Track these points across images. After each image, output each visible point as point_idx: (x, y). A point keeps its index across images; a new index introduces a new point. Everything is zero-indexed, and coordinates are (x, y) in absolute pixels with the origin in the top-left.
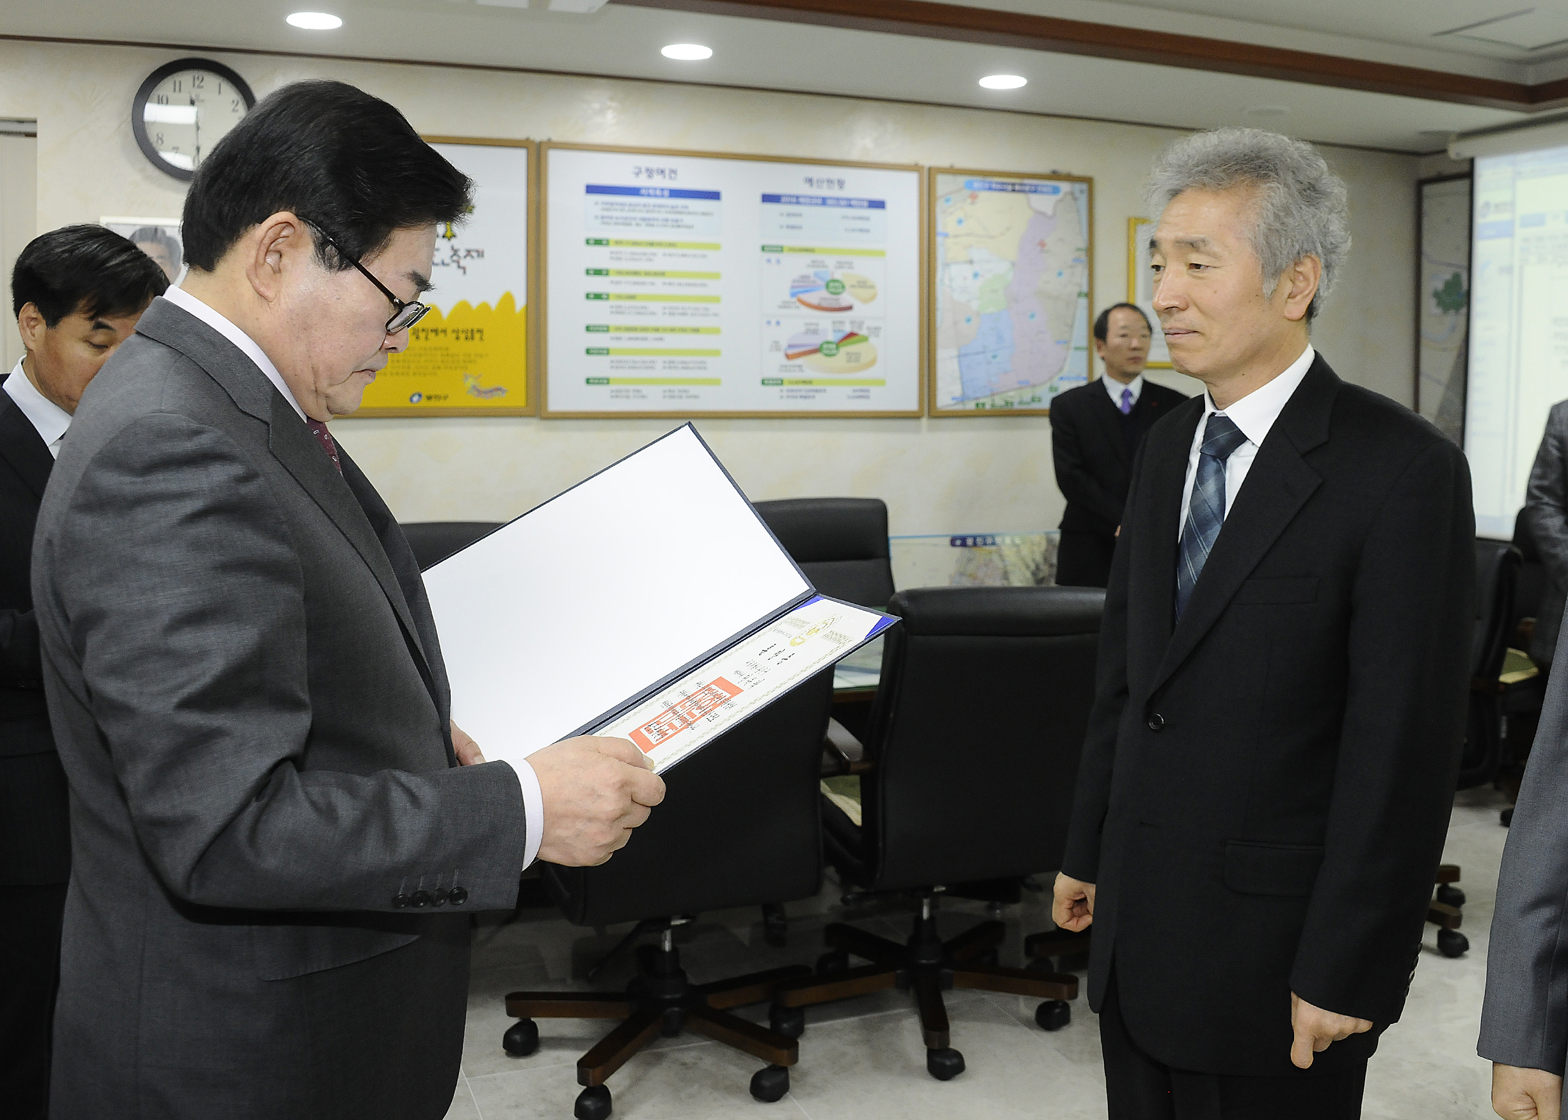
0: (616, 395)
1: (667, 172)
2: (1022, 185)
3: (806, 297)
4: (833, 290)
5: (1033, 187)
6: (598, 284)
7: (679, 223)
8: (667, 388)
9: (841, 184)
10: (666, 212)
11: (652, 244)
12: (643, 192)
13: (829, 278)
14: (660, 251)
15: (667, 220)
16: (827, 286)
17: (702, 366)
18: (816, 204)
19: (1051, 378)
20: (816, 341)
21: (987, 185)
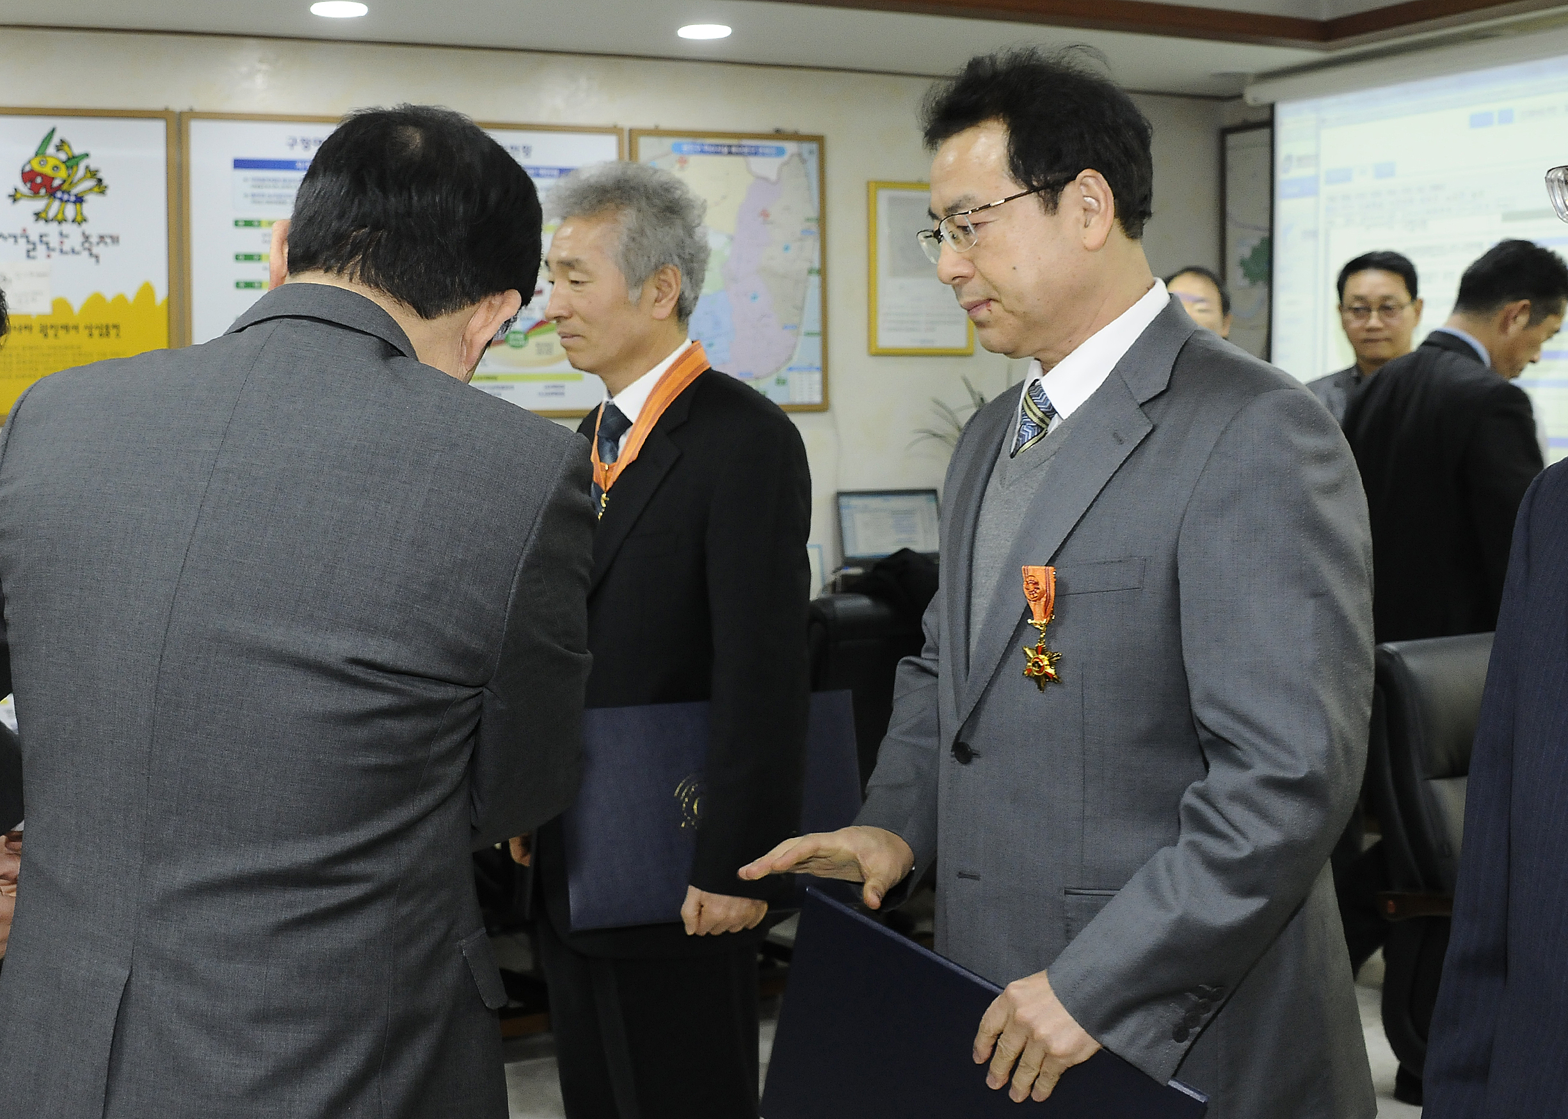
2: (740, 146)
5: (753, 149)
6: (249, 271)
9: (527, 151)
12: (299, 165)
19: (778, 369)
21: (699, 149)
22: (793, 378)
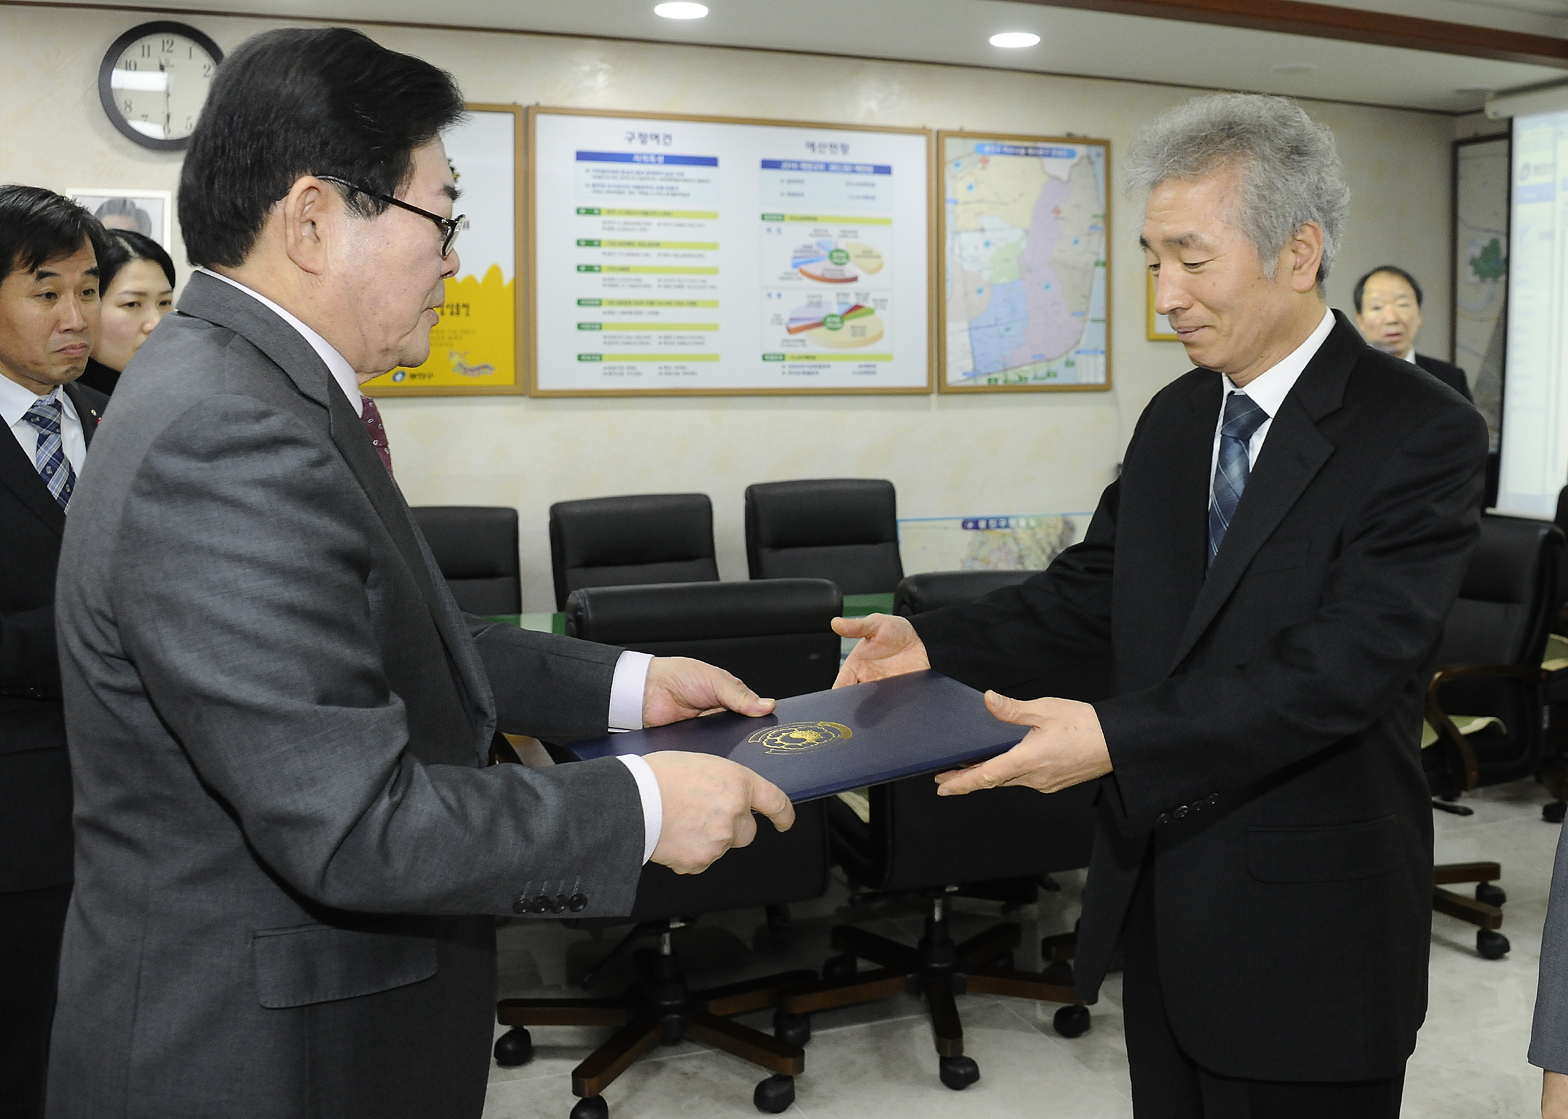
0: (609, 372)
1: (661, 137)
2: (1035, 148)
3: (808, 268)
4: (837, 261)
5: (1047, 151)
6: (590, 256)
7: (675, 191)
8: (663, 364)
9: (845, 148)
10: (662, 180)
11: (646, 213)
12: (636, 158)
13: (832, 247)
14: (654, 220)
15: (662, 188)
16: (831, 256)
17: (700, 341)
18: (819, 170)
19: (1067, 352)
20: (819, 314)
21: (999, 149)
22: (1081, 360)
